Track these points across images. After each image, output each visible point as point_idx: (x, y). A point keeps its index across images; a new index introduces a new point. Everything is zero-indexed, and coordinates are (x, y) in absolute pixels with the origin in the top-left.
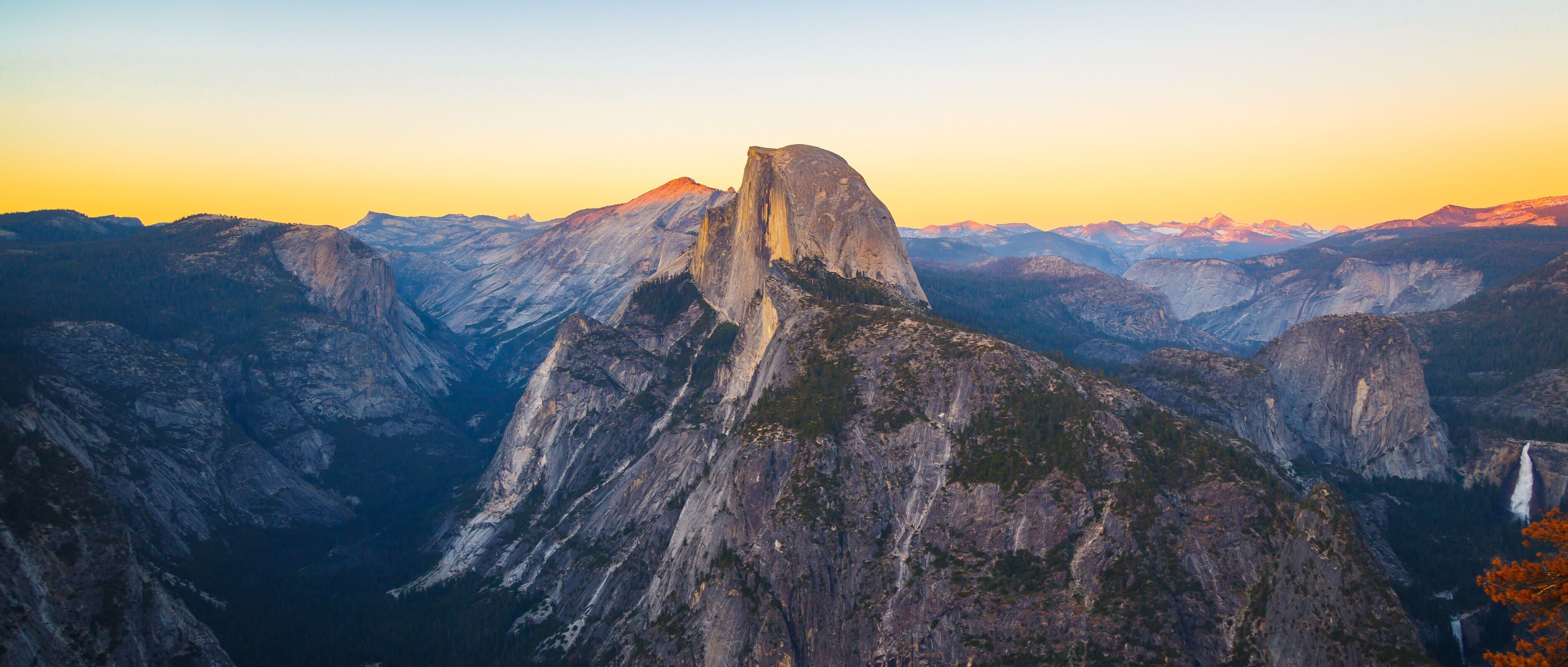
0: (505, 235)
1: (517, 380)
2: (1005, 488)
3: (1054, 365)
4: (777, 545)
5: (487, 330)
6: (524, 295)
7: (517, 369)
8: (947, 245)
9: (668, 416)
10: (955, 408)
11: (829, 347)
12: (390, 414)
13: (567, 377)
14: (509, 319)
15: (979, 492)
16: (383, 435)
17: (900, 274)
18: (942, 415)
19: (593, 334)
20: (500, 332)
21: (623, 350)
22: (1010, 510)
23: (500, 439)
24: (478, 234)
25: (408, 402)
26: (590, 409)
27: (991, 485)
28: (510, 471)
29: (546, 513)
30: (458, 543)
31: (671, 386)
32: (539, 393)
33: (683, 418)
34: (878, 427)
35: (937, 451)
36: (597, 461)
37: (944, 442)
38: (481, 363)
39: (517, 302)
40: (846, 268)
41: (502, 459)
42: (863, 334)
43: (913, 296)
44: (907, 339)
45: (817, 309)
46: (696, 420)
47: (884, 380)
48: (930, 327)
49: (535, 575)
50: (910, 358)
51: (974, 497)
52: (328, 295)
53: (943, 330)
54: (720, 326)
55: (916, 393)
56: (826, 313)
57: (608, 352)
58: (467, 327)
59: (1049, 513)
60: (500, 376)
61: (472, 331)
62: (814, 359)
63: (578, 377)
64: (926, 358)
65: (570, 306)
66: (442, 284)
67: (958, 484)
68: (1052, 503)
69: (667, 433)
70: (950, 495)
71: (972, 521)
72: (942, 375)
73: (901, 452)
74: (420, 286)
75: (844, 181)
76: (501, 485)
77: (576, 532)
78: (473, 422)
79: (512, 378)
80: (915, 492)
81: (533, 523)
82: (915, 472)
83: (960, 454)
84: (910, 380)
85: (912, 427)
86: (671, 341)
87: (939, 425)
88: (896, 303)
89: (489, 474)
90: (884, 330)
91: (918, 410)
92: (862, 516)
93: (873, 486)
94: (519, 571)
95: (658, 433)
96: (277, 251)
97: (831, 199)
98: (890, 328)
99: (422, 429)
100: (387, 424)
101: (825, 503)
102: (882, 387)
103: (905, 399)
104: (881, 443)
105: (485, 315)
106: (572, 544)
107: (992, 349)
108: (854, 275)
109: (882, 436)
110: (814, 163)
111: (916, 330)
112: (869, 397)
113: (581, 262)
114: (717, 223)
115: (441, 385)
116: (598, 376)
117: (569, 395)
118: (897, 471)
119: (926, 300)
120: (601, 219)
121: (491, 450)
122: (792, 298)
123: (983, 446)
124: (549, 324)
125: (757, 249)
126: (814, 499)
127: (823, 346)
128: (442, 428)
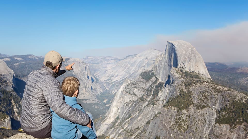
0: (113, 60)
1: (114, 93)
2: (231, 126)
3: (245, 95)
4: (172, 135)
5: (109, 81)
6: (116, 74)
7: (114, 90)
8: (217, 64)
9: (147, 103)
10: (217, 105)
11: (185, 88)
12: (88, 99)
13: (125, 93)
14: (113, 79)
15: (223, 126)
16: (87, 103)
17: (204, 71)
18: (214, 106)
19: (131, 83)
20: (111, 82)
21: (137, 87)
22: (231, 132)
23: (110, 105)
24: (107, 60)
25: (92, 96)
26: (130, 100)
27: (227, 125)
28: (112, 113)
29: (119, 123)
30: (101, 128)
31: (148, 95)
32: (119, 96)
33: (150, 103)
34: (197, 108)
35: (213, 115)
36: (131, 112)
37: (214, 113)
38: (107, 88)
39: (115, 75)
40: (190, 70)
41: (111, 110)
42: (194, 86)
43: (207, 77)
44: (205, 87)
45: (183, 79)
46: (153, 104)
47: (199, 97)
48: (211, 85)
49: (117, 137)
50: (206, 92)
51: (222, 128)
52: (77, 73)
53: (214, 85)
54: (160, 82)
55: (207, 101)
56: (185, 80)
57: (134, 87)
58: (104, 80)
59: (243, 133)
60: (111, 91)
61: (105, 81)
62: (181, 91)
63: (127, 93)
64: (210, 92)
65: (126, 77)
66: (99, 71)
67: (218, 124)
68: (244, 131)
69: (147, 106)
70: (216, 127)
71: (221, 134)
72: (214, 97)
73: (202, 115)
74: (95, 71)
75: (190, 49)
76: (110, 116)
77: (126, 128)
78: (105, 101)
79: (113, 92)
80: (207, 125)
81: (116, 125)
82: (207, 120)
83: (219, 117)
84: (206, 97)
85: (206, 109)
86: (148, 85)
87: (213, 109)
88: (203, 79)
89: (107, 113)
90: (199, 85)
91: (207, 105)
92: (193, 130)
93: (196, 123)
94: (113, 135)
95: (145, 107)
96: (68, 63)
97: (187, 53)
98: (201, 84)
99: (94, 102)
100: (87, 101)
101: (183, 126)
102: (199, 99)
103: (204, 102)
104: (198, 112)
105: (108, 78)
106: (125, 130)
107: (227, 91)
108: (192, 72)
109: (198, 110)
110: (183, 45)
111: (207, 85)
112: (195, 101)
113: (129, 67)
114: (159, 59)
115: (99, 93)
116: (132, 93)
117: (125, 97)
118: (202, 119)
119: (210, 78)
120: (133, 57)
121: (108, 108)
122: (176, 76)
123: (225, 115)
124: (122, 80)
125: (169, 65)
126: (181, 125)
127: (184, 88)
128: (98, 102)
